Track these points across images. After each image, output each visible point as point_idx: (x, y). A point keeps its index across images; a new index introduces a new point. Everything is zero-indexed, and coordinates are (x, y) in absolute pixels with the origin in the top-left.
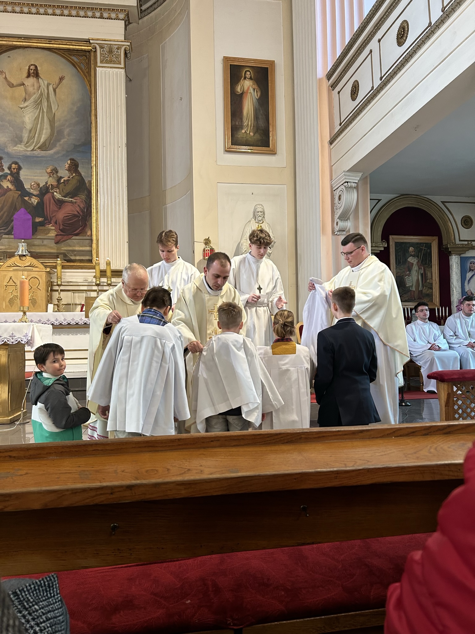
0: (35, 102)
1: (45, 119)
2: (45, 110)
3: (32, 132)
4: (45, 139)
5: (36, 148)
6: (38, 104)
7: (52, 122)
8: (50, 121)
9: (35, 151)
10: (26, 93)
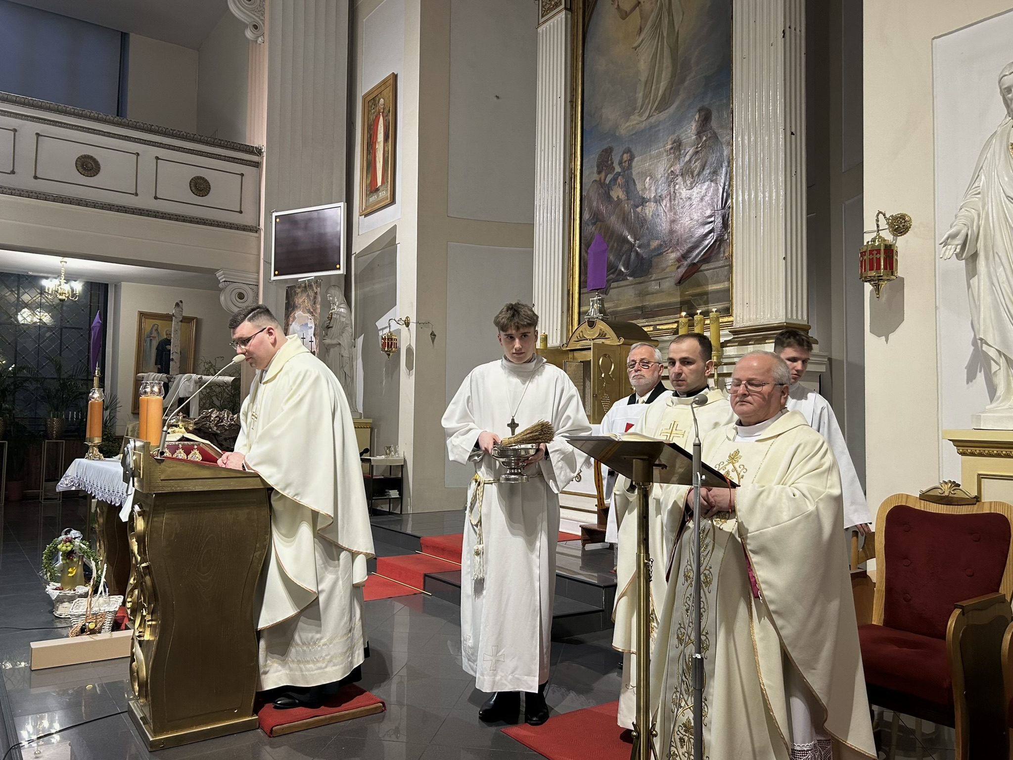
0: (653, 25)
1: (665, 49)
2: (665, 34)
3: (648, 85)
4: (664, 88)
5: (652, 111)
6: (657, 26)
7: (674, 51)
8: (671, 49)
9: (651, 118)
10: (641, 18)
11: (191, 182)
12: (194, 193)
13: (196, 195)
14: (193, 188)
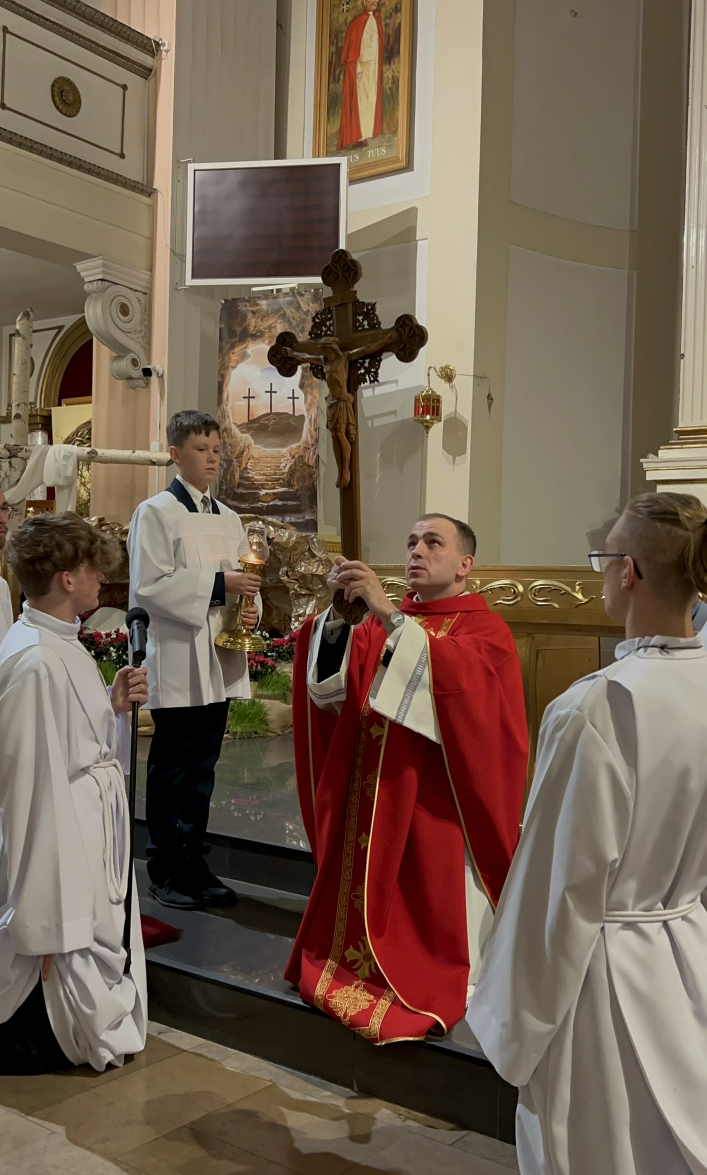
11: (53, 85)
12: (57, 107)
13: (61, 111)
14: (57, 99)
